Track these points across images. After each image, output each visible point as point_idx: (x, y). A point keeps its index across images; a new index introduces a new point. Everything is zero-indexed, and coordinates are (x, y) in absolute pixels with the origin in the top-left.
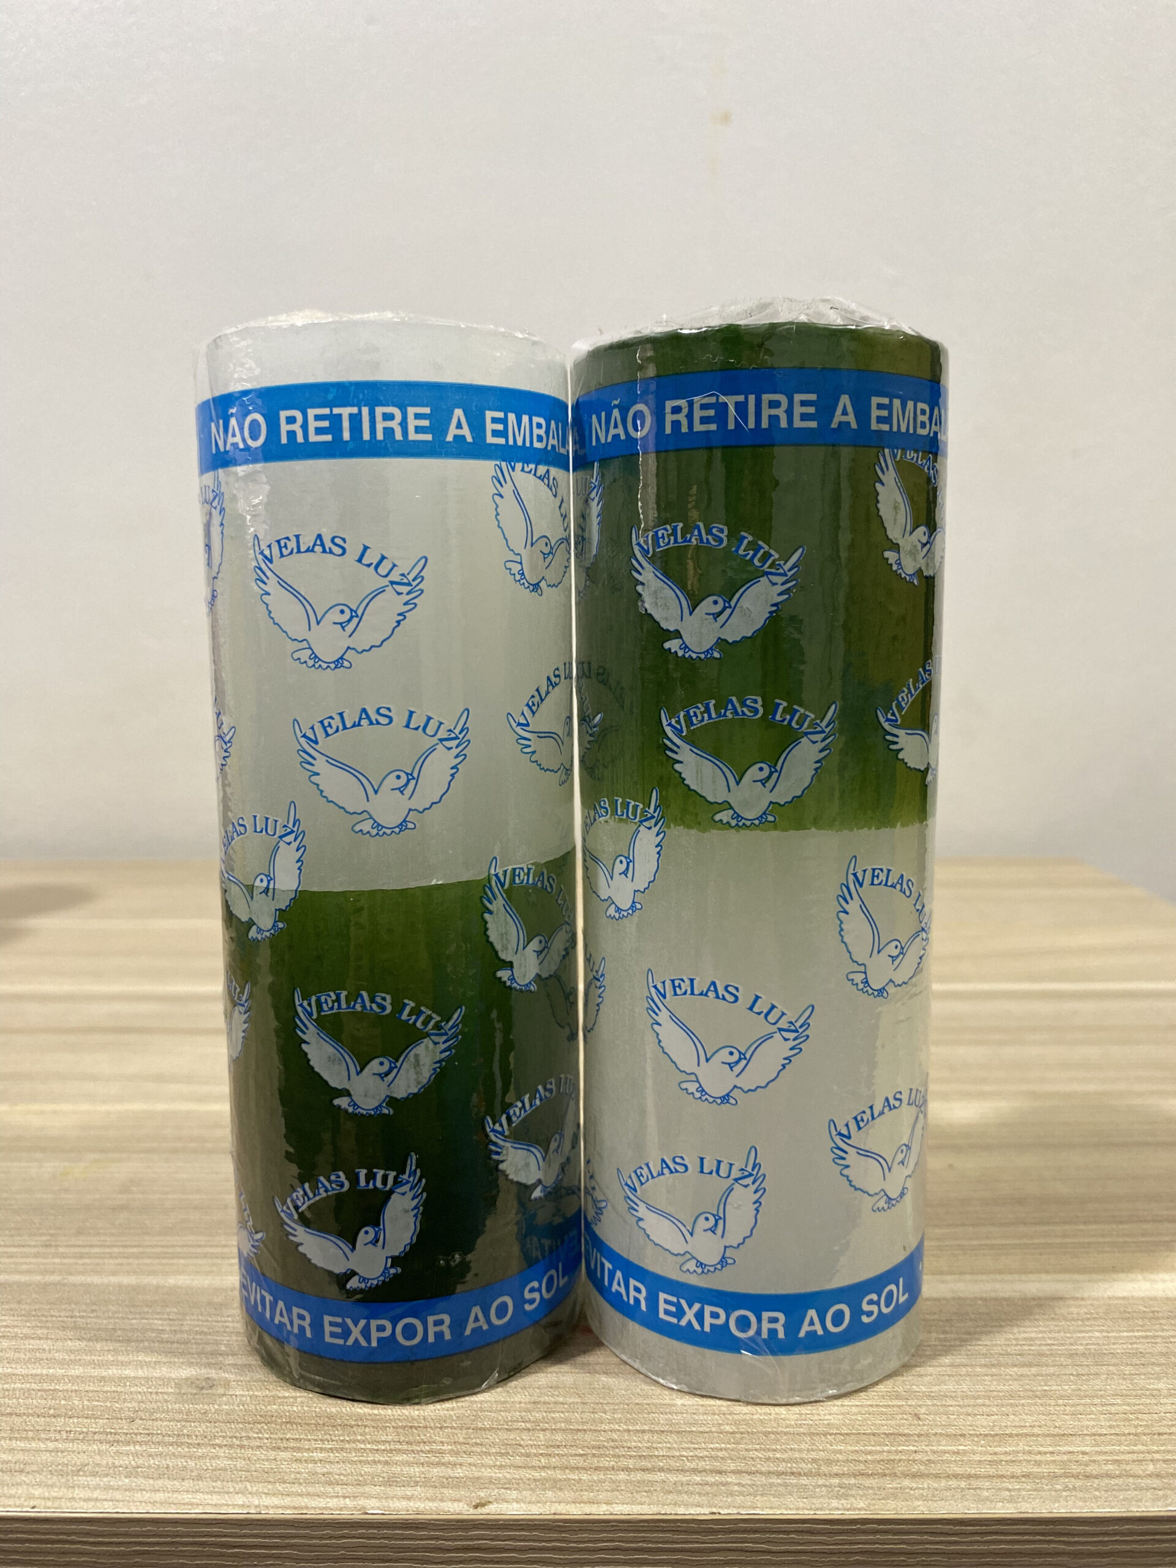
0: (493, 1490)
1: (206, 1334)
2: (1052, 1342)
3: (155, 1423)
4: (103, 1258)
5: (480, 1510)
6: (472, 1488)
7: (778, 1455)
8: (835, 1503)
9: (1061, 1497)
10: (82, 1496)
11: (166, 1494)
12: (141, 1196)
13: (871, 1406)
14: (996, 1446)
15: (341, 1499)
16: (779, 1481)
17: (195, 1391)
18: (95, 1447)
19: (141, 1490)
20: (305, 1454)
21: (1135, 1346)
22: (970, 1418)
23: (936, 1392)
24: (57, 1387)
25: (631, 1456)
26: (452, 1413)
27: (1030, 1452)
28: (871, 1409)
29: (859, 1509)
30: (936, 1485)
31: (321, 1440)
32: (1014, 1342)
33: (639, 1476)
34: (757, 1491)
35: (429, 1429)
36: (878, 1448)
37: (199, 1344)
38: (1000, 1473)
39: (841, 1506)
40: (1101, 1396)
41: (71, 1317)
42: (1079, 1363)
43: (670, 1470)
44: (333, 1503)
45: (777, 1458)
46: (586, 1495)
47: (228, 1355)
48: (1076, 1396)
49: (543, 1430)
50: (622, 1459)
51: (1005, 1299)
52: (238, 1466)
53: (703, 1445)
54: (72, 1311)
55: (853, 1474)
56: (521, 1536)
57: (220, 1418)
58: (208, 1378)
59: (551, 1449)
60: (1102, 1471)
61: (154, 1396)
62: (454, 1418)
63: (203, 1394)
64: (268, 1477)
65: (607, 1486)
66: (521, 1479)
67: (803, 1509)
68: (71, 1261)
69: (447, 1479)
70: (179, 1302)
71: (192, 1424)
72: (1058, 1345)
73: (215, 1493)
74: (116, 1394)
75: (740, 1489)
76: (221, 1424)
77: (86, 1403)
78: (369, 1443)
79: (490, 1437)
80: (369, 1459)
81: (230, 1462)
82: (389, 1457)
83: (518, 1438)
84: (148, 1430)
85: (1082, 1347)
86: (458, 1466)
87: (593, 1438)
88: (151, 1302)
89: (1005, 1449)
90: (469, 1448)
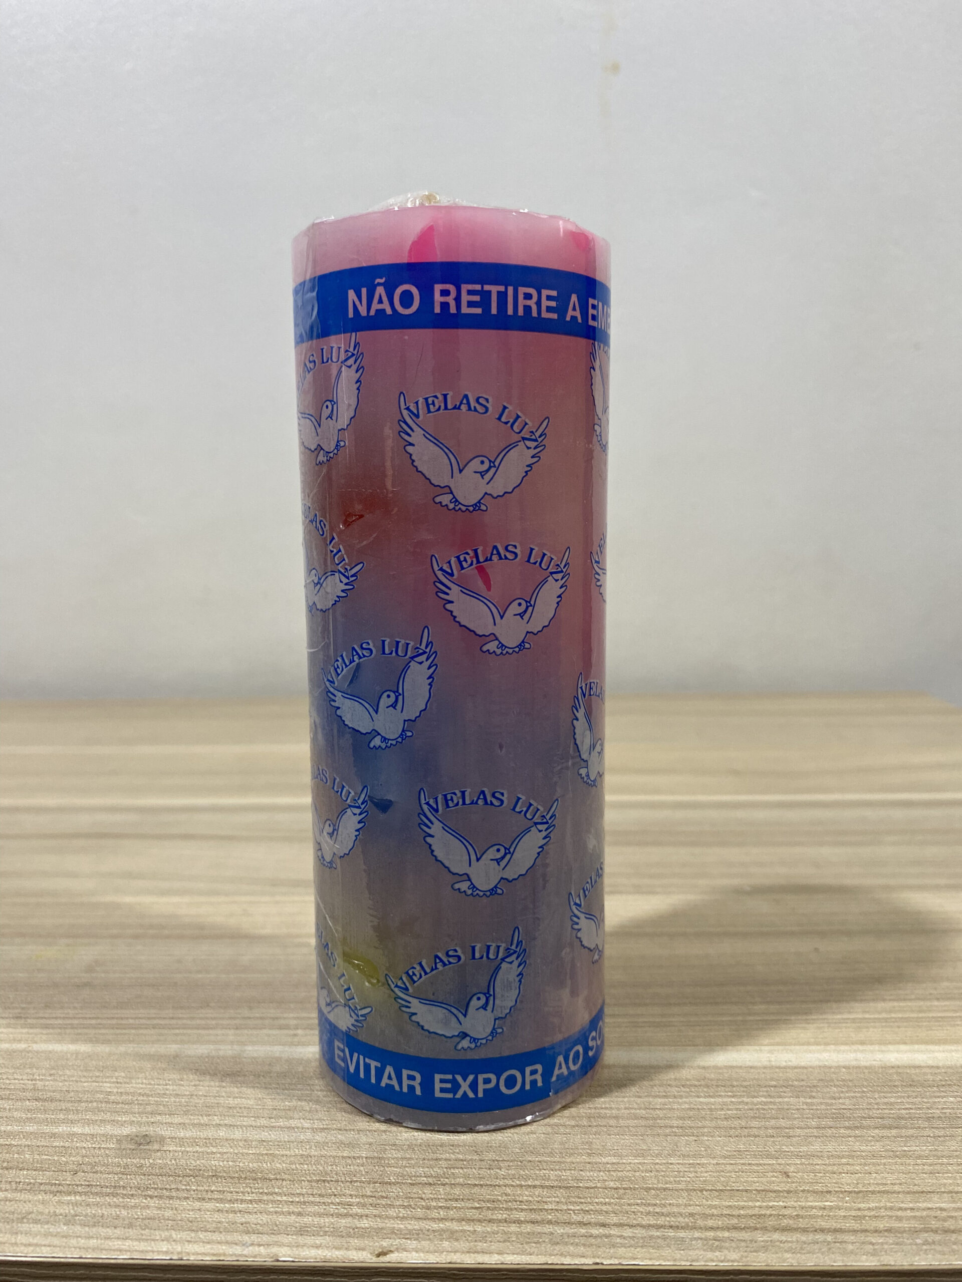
0: (395, 1239)
1: (148, 1096)
2: (910, 1106)
3: (96, 1176)
4: (66, 1028)
5: (382, 1259)
6: (375, 1238)
7: (657, 1210)
8: (710, 1255)
10: (24, 1242)
11: (99, 1241)
12: (103, 975)
13: (743, 1164)
14: (860, 1203)
15: (257, 1248)
16: (658, 1234)
17: (133, 1147)
18: (40, 1197)
19: (77, 1237)
20: (227, 1205)
22: (835, 1175)
23: (803, 1151)
24: (13, 1142)
25: (522, 1210)
26: (362, 1168)
27: (891, 1208)
28: (745, 1167)
29: (732, 1261)
30: (804, 1238)
31: (242, 1192)
32: (876, 1106)
33: (529, 1228)
34: (637, 1242)
35: (340, 1184)
36: (750, 1204)
37: (141, 1104)
38: (865, 1228)
39: (715, 1259)
40: (957, 1156)
41: (32, 1080)
42: (936, 1126)
43: (558, 1223)
44: (246, 1250)
45: (657, 1213)
46: (481, 1245)
47: (166, 1115)
48: (934, 1156)
49: (443, 1185)
50: (514, 1212)
51: (866, 1067)
52: (166, 1214)
53: (589, 1199)
54: (33, 1074)
55: (727, 1227)
57: (154, 1172)
58: (146, 1135)
59: (450, 1202)
61: (97, 1151)
63: (141, 1149)
64: (194, 1227)
65: (499, 1237)
66: (422, 1231)
67: (681, 1260)
68: (37, 1031)
69: (354, 1229)
70: (127, 1068)
71: (129, 1177)
72: (916, 1109)
73: (143, 1240)
74: (63, 1149)
75: (622, 1241)
76: (154, 1177)
77: (37, 1157)
78: (285, 1195)
79: (395, 1190)
80: (284, 1210)
81: (159, 1212)
82: (302, 1208)
83: (420, 1192)
84: (88, 1181)
85: (938, 1111)
86: (364, 1218)
87: (489, 1192)
88: (103, 1067)
89: (868, 1205)
90: (375, 1201)
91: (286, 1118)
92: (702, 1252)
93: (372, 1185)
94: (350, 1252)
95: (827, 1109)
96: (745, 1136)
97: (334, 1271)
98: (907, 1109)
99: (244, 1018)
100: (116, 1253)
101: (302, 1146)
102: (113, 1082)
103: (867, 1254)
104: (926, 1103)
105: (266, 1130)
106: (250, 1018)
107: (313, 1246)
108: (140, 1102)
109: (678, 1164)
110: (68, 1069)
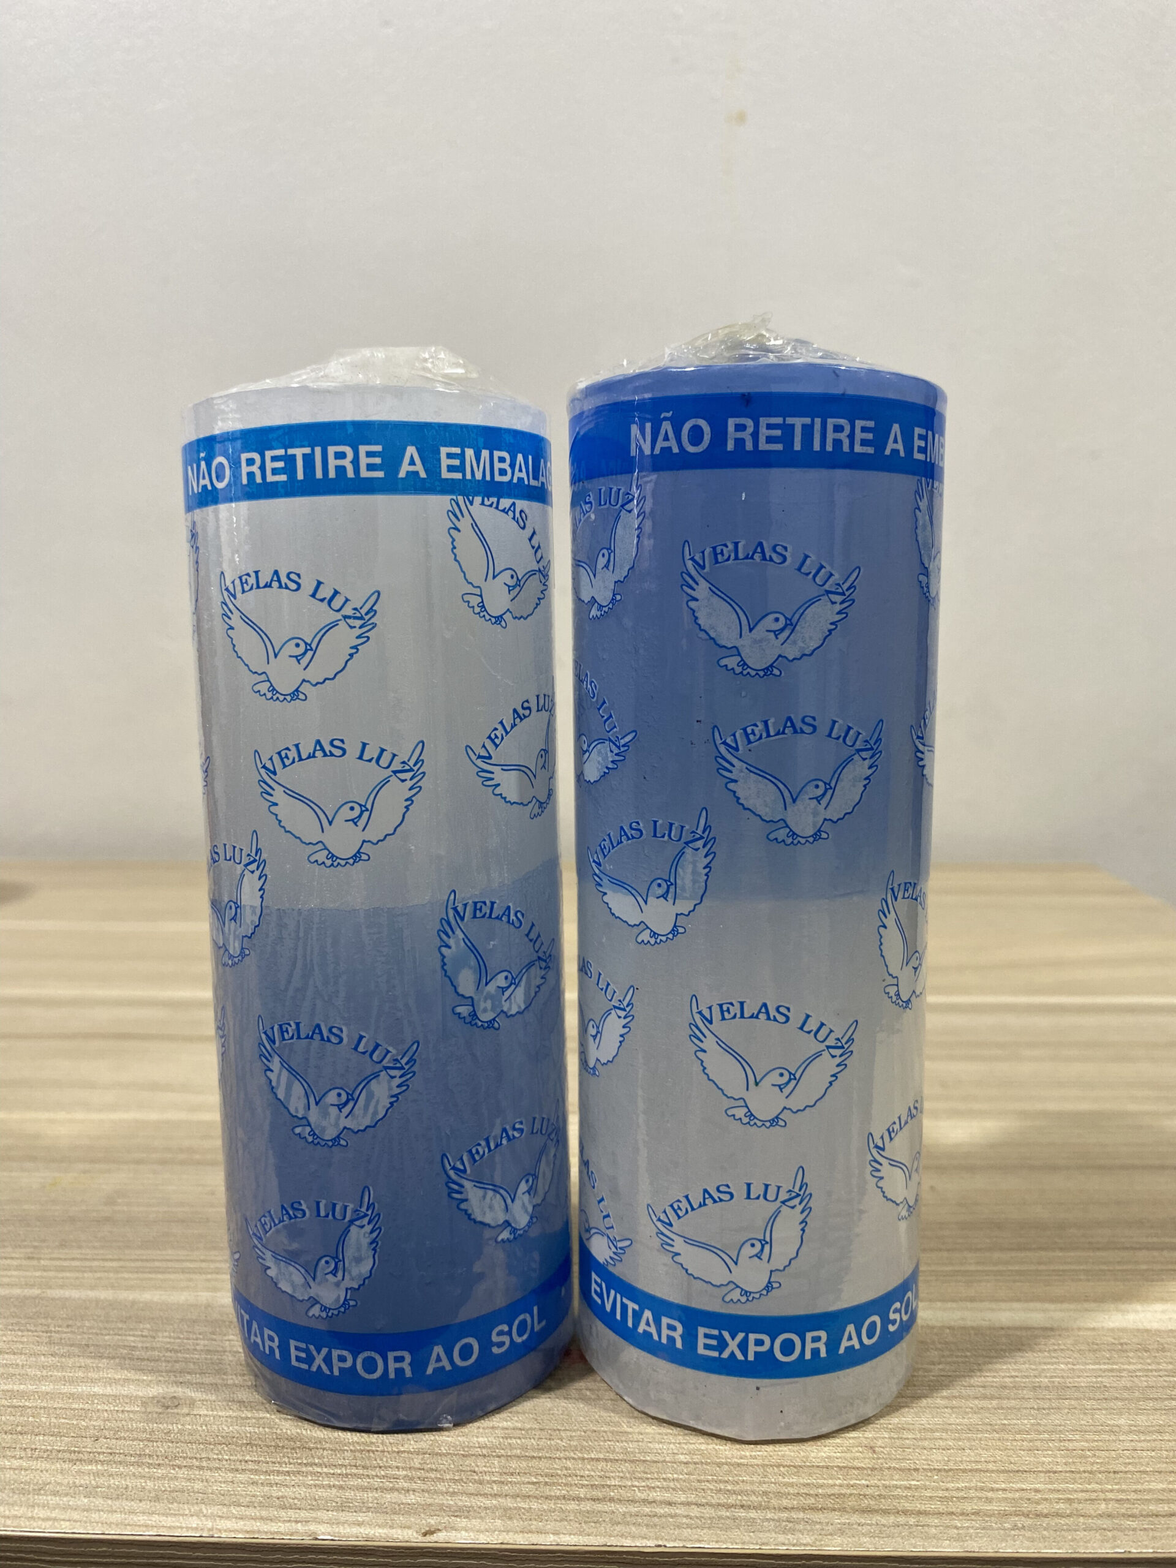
0: (444, 1517)
1: (176, 1351)
2: (1013, 1374)
3: (119, 1442)
4: (84, 1272)
5: (428, 1538)
7: (729, 1488)
8: (781, 1538)
9: (1009, 1536)
10: (41, 1516)
11: (123, 1516)
12: (125, 1208)
14: (949, 1482)
15: (293, 1524)
16: (728, 1514)
17: (160, 1410)
18: (59, 1466)
19: (99, 1510)
20: (262, 1477)
21: (1100, 1379)
22: (925, 1451)
24: (27, 1404)
25: (583, 1486)
27: (982, 1489)
29: (805, 1545)
30: (884, 1521)
31: (279, 1463)
33: (587, 1506)
34: (705, 1523)
35: (386, 1454)
36: (830, 1482)
37: (168, 1361)
38: (950, 1510)
39: (787, 1542)
40: (1060, 1431)
41: (47, 1332)
42: (1041, 1396)
43: (621, 1501)
44: (282, 1527)
45: (728, 1490)
46: (535, 1525)
47: (196, 1374)
48: (1035, 1431)
49: (499, 1457)
50: (574, 1488)
51: (973, 1328)
52: (196, 1486)
53: (656, 1475)
54: (48, 1326)
55: (802, 1508)
57: (182, 1438)
58: (175, 1397)
59: (504, 1476)
60: (1053, 1510)
61: (120, 1415)
63: (168, 1413)
64: (225, 1500)
65: (556, 1514)
66: (473, 1508)
67: (750, 1543)
68: (52, 1274)
69: (399, 1505)
70: (153, 1319)
71: (155, 1444)
72: (1022, 1377)
73: (171, 1515)
74: (83, 1412)
75: (688, 1521)
76: (183, 1445)
77: (53, 1420)
78: (326, 1467)
79: (446, 1462)
80: (324, 1483)
81: (188, 1484)
82: (344, 1481)
83: (473, 1465)
84: (111, 1449)
85: (1046, 1380)
86: (411, 1492)
87: (547, 1465)
88: (126, 1318)
89: (957, 1485)
90: (422, 1474)
92: (774, 1535)
93: (421, 1457)
94: (394, 1531)
97: (377, 1551)
100: (141, 1529)
102: (138, 1336)
104: (1033, 1370)
107: (354, 1524)
108: (168, 1359)
110: (88, 1320)
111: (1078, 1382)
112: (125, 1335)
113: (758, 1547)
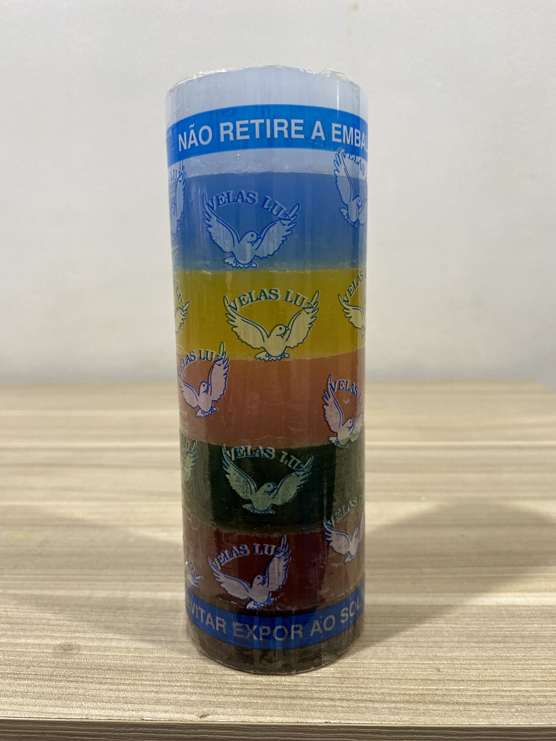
0: (211, 708)
1: (72, 621)
2: (511, 630)
3: (40, 669)
4: (25, 581)
5: (203, 719)
6: (200, 707)
7: (363, 691)
8: (392, 718)
11: (41, 708)
12: (49, 549)
13: (414, 664)
14: (480, 687)
15: (131, 712)
16: (363, 705)
17: (62, 652)
18: (8, 681)
19: (28, 705)
20: (115, 687)
22: (467, 671)
23: (449, 656)
25: (285, 690)
26: (194, 665)
27: (498, 691)
28: (414, 666)
29: (405, 721)
30: (447, 708)
31: (124, 679)
32: (492, 630)
33: (288, 701)
34: (350, 710)
35: (181, 674)
36: (417, 687)
37: (68, 626)
38: (482, 702)
39: (395, 720)
40: (537, 659)
41: (5, 611)
42: (525, 641)
43: (305, 698)
44: (126, 714)
45: (362, 692)
46: (260, 712)
47: (82, 632)
48: (524, 659)
50: (280, 691)
51: (487, 606)
52: (80, 692)
55: (403, 701)
56: (225, 732)
57: (74, 666)
58: (70, 645)
60: (537, 701)
61: (41, 654)
62: (194, 668)
63: (67, 653)
64: (95, 699)
65: (270, 706)
66: (227, 702)
67: (375, 720)
68: (9, 582)
69: (187, 701)
70: (61, 604)
71: (59, 669)
72: (515, 631)
73: (66, 707)
74: (22, 653)
75: (342, 709)
76: (73, 670)
77: (6, 657)
78: (149, 681)
80: (148, 690)
81: (76, 690)
82: (159, 689)
83: (227, 679)
84: (36, 672)
85: (528, 633)
86: (194, 694)
87: (266, 679)
88: (47, 604)
89: (484, 688)
90: (200, 684)
91: (151, 635)
92: (387, 715)
93: (199, 675)
94: (185, 715)
95: (464, 631)
96: (415, 647)
97: (176, 726)
98: (510, 631)
99: (129, 575)
100: (50, 715)
101: (160, 652)
102: (52, 613)
103: (482, 717)
104: (521, 627)
105: (139, 642)
106: (132, 575)
107: (163, 711)
108: (68, 625)
109: (376, 663)
111: (545, 634)
112: (46, 613)
113: (380, 723)
